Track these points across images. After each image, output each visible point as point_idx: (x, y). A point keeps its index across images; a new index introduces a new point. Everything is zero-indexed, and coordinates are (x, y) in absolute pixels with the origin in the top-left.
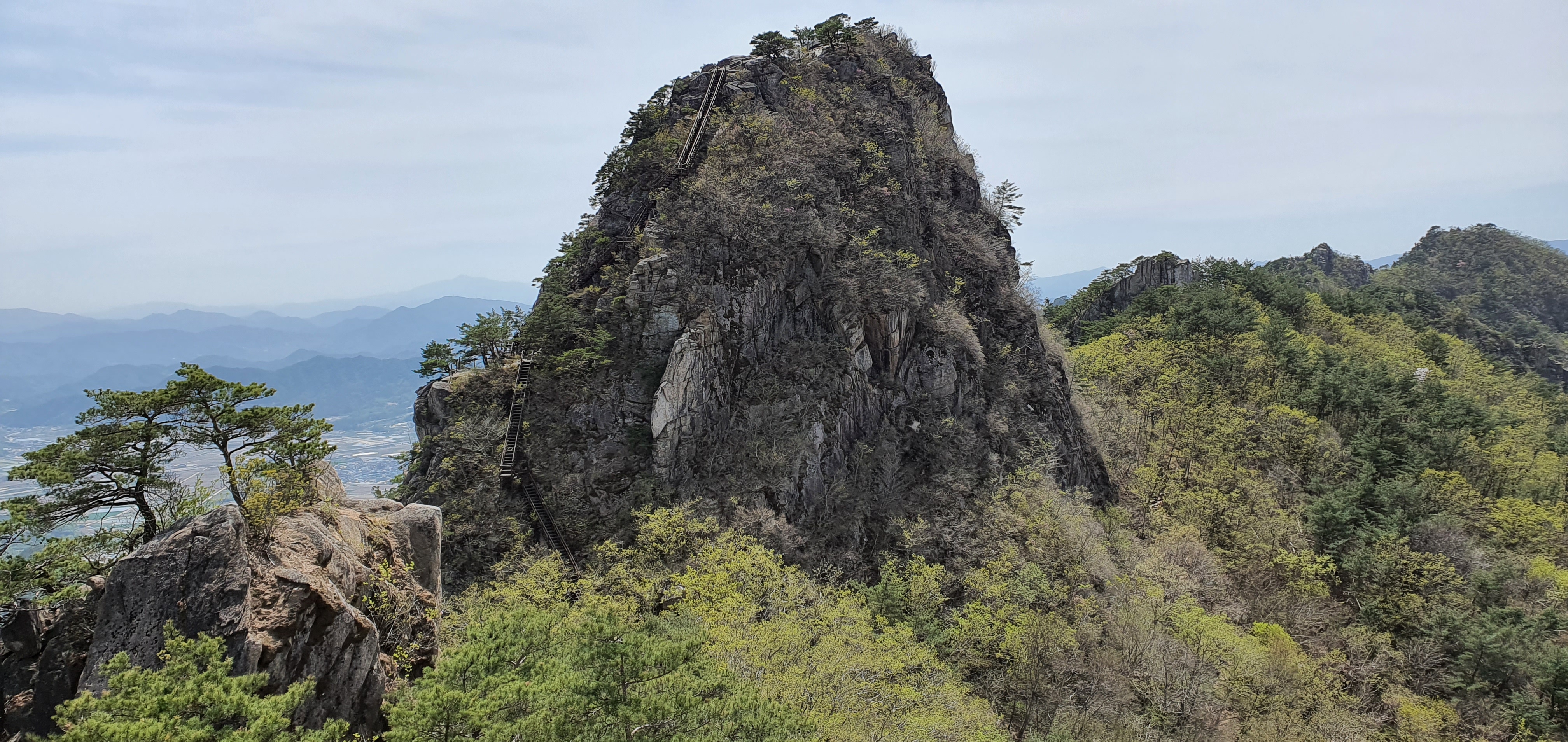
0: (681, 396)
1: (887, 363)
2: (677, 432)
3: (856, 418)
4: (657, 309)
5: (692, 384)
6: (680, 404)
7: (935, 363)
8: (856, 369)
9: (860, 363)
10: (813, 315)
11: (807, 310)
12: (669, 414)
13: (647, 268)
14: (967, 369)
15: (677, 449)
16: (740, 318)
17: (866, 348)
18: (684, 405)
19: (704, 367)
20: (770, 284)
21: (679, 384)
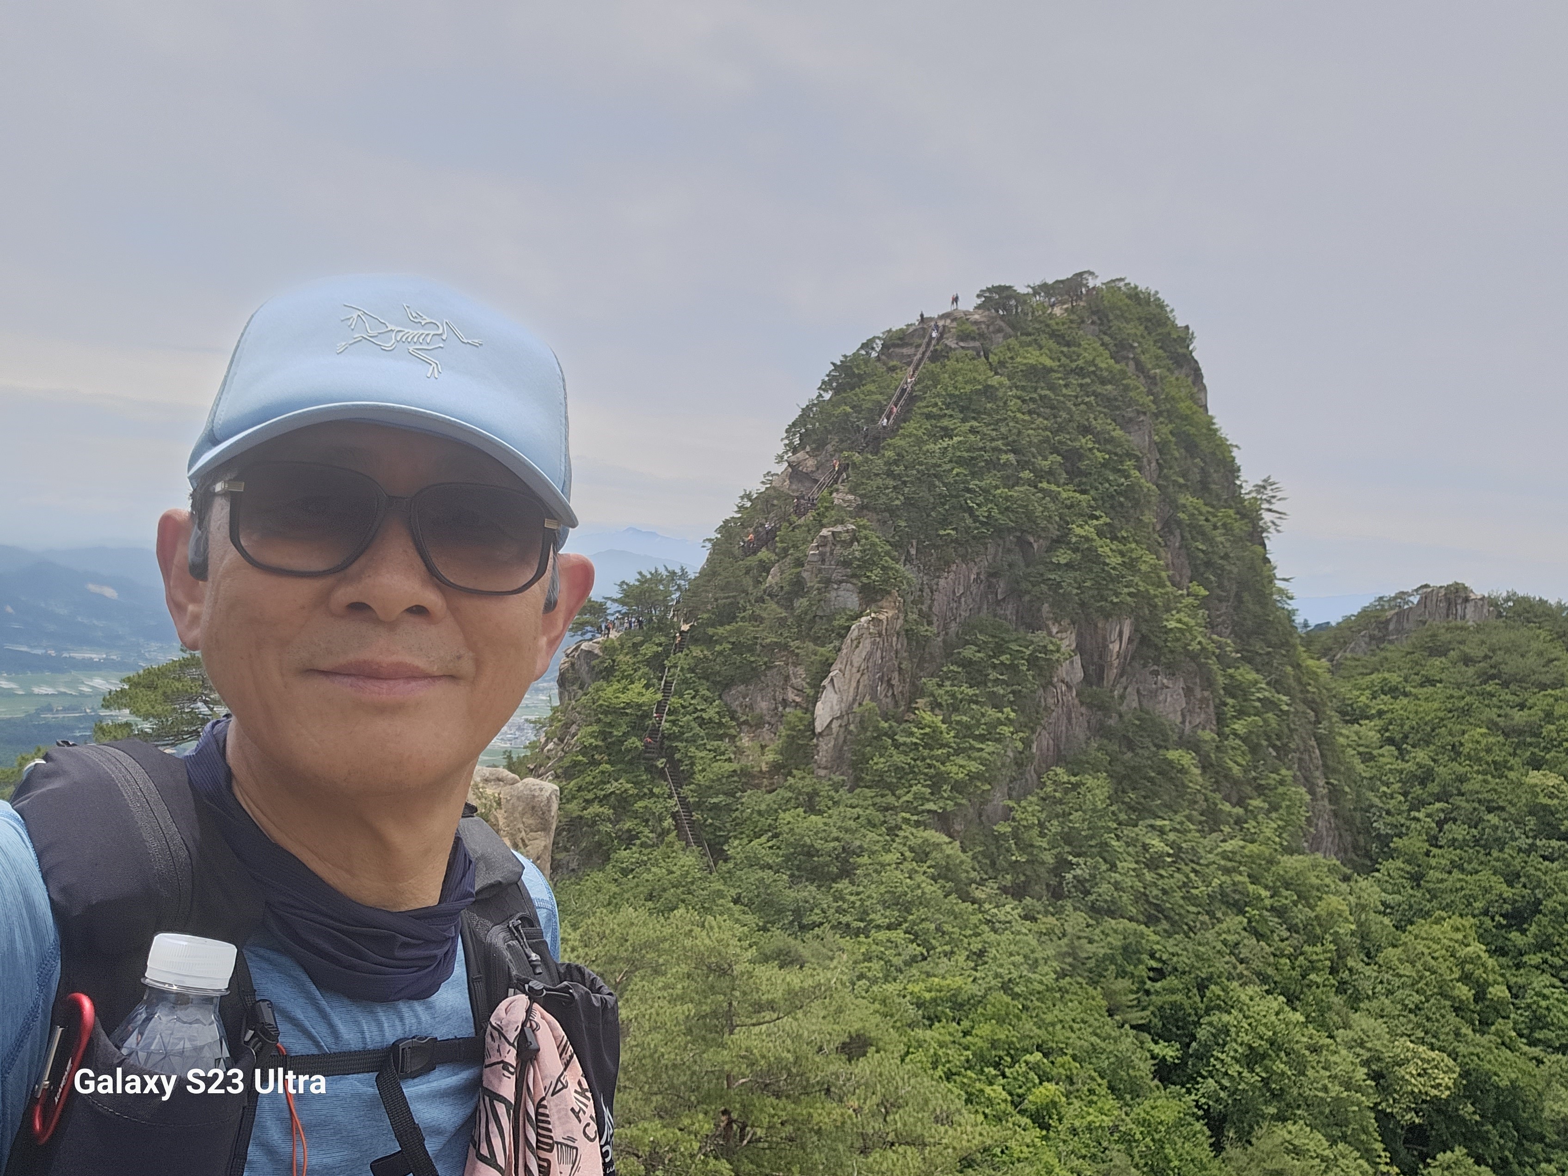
0: (852, 690)
1: (1101, 678)
2: (843, 729)
3: (1057, 739)
4: (836, 586)
5: (866, 677)
6: (851, 699)
7: (1159, 685)
8: (1063, 681)
9: (1067, 673)
10: (1017, 612)
11: (1010, 606)
12: (836, 708)
13: (830, 538)
14: (1199, 696)
15: (841, 750)
16: (930, 608)
17: (1077, 659)
18: (854, 700)
19: (882, 658)
20: (970, 570)
21: (851, 675)
